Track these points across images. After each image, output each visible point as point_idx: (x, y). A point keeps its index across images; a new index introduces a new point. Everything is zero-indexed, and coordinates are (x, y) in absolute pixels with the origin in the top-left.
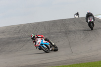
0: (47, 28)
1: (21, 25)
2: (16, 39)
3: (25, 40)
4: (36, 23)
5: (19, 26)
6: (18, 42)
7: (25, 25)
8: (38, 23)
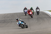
0: (18, 16)
1: (6, 14)
2: (3, 21)
3: (7, 22)
4: (14, 13)
5: (5, 14)
6: (4, 22)
7: (8, 14)
8: (15, 13)
